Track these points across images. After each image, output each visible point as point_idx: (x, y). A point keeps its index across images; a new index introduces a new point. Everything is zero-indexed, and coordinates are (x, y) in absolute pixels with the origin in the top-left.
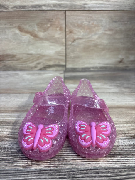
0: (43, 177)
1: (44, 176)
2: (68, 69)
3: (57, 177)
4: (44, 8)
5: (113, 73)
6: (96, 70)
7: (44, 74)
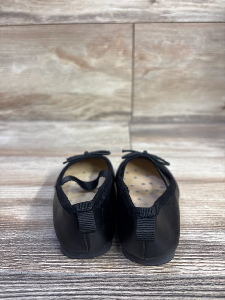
0: (111, 287)
1: (111, 285)
2: (136, 118)
3: (134, 288)
4: (99, 19)
5: (211, 125)
6: (183, 120)
7: (97, 126)
